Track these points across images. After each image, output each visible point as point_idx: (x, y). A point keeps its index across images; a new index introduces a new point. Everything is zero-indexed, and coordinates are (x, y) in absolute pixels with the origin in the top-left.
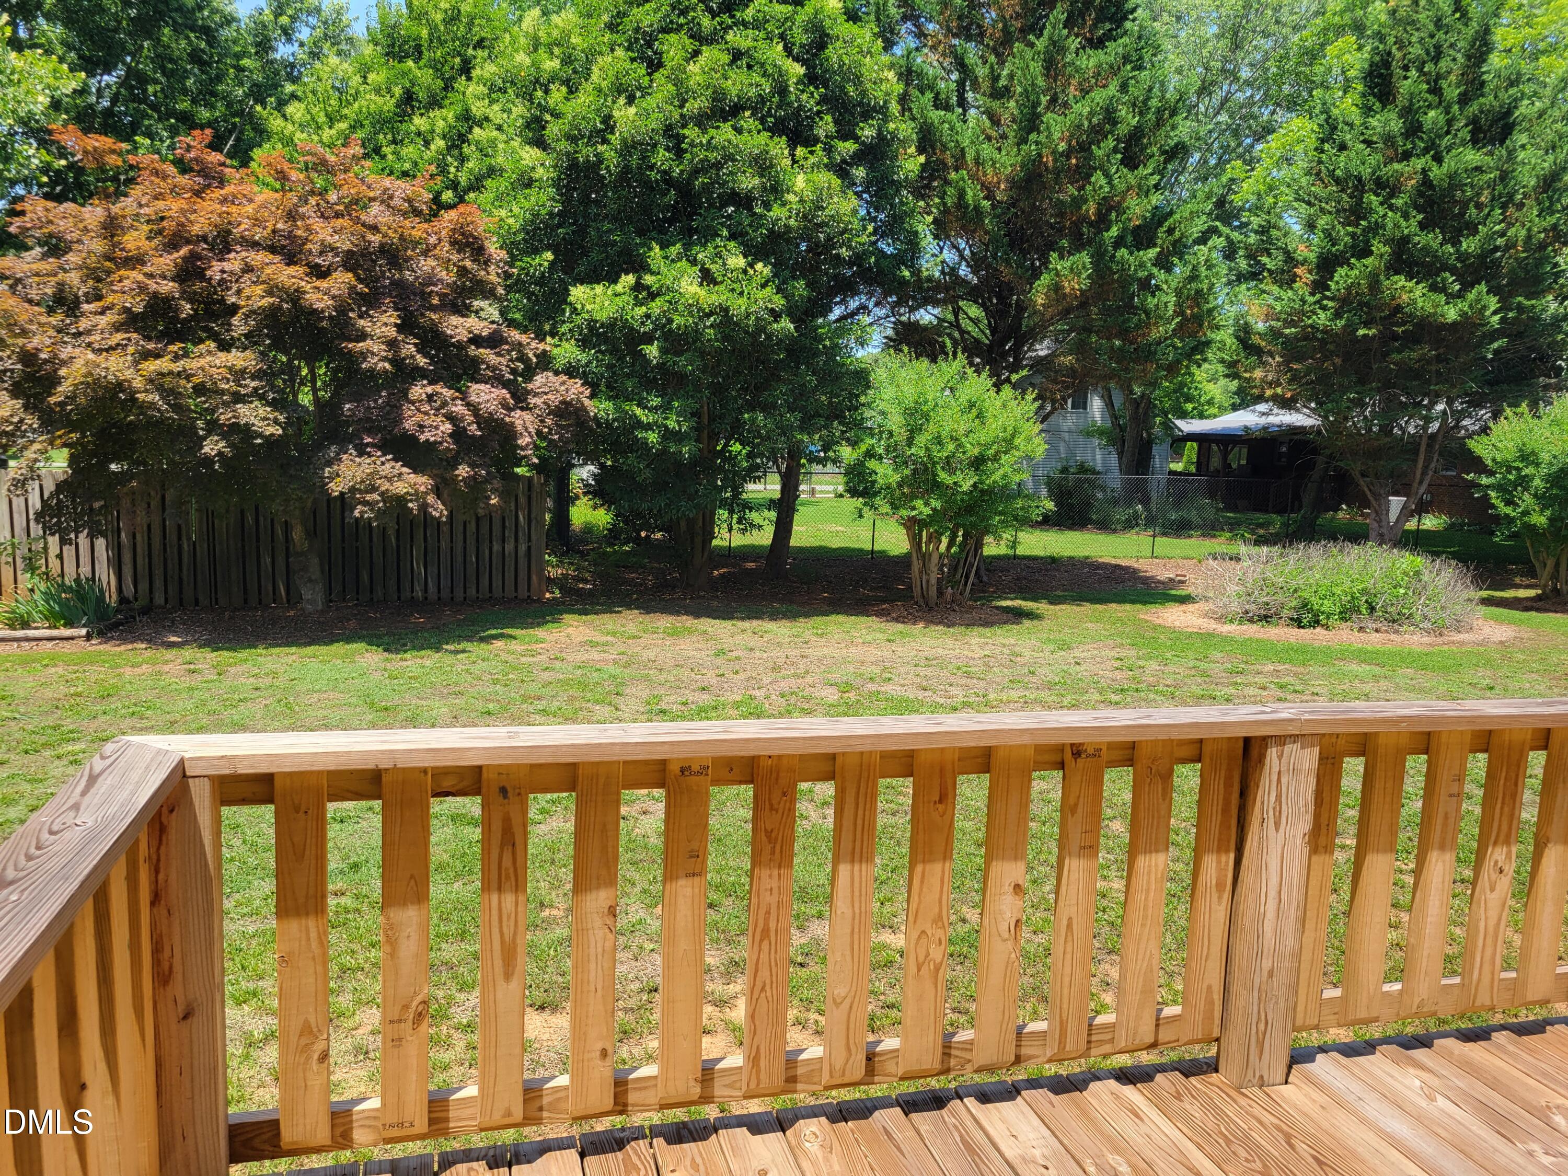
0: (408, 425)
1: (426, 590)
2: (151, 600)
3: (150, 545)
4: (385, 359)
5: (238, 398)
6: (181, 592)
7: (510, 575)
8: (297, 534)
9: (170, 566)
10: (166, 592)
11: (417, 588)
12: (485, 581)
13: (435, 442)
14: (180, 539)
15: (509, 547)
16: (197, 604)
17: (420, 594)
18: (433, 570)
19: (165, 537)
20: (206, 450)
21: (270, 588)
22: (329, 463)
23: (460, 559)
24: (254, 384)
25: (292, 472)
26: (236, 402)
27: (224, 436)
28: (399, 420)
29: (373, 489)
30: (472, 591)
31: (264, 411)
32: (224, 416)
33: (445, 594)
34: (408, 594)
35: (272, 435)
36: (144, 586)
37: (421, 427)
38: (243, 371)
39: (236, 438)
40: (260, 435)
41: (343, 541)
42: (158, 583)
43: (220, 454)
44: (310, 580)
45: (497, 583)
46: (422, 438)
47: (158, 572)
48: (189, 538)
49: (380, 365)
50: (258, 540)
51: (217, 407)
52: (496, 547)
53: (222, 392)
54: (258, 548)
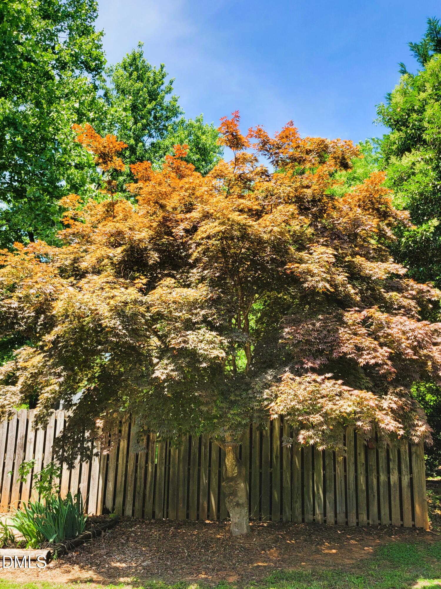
0: (347, 348)
1: (325, 514)
2: (123, 510)
3: (127, 466)
4: (324, 279)
5: (189, 325)
6: (144, 506)
7: (396, 503)
8: (230, 461)
9: (138, 483)
10: (134, 505)
11: (317, 511)
12: (374, 509)
13: (376, 364)
14: (147, 462)
15: (394, 478)
16: (153, 517)
17: (319, 517)
18: (330, 495)
19: (137, 461)
20: (157, 374)
21: (206, 505)
22: (268, 386)
23: (352, 486)
24: (203, 312)
25: (232, 398)
26: (187, 329)
27: (174, 358)
28: (337, 343)
29: (316, 410)
30: (363, 517)
31: (210, 335)
32: (175, 341)
33: (341, 518)
34: (311, 517)
35: (218, 357)
36: (119, 499)
37: (359, 349)
38: (195, 302)
39: (183, 362)
40: (205, 358)
41: (261, 467)
42: (129, 498)
43: (169, 378)
44: (238, 504)
45: (385, 511)
46: (362, 361)
47: (130, 488)
48: (153, 462)
49: (320, 285)
50: (199, 465)
51: (169, 332)
52: (383, 478)
53: (176, 319)
54: (199, 470)
